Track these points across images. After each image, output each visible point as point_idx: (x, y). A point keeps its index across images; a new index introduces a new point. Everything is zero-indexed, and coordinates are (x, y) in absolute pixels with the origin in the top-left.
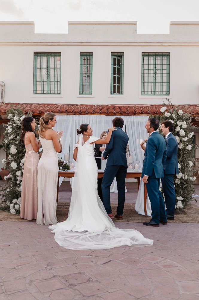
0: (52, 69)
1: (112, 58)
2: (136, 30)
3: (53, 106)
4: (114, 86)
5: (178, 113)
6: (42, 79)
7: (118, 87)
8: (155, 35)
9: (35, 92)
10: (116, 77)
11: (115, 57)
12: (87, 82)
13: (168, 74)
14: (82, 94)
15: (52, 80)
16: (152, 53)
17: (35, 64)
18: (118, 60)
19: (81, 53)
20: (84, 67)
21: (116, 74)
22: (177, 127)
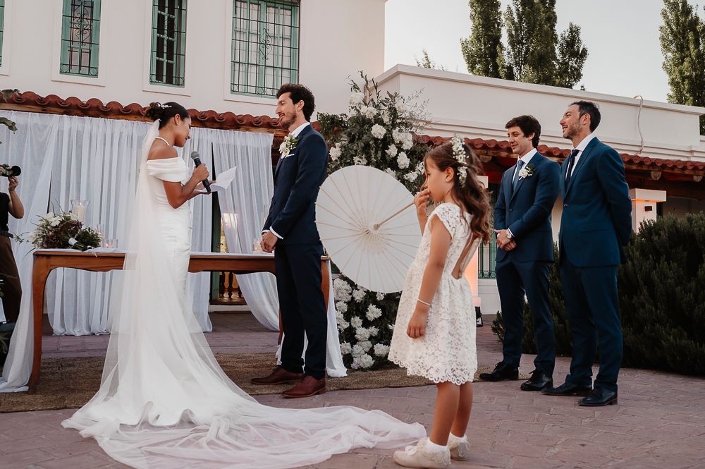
4: (159, 64)
5: (393, 110)
7: (170, 67)
10: (166, 40)
13: (295, 49)
14: (68, 73)
21: (166, 33)
22: (390, 145)
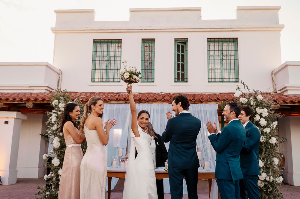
0: (112, 56)
1: (175, 44)
2: (200, 16)
3: (112, 94)
4: (178, 74)
5: (256, 98)
6: (101, 67)
7: (183, 74)
8: (221, 21)
9: (93, 80)
10: (181, 64)
11: (179, 44)
12: (149, 69)
13: (237, 60)
14: (144, 82)
15: (112, 67)
16: (218, 38)
17: (95, 52)
18: (182, 47)
19: (142, 39)
20: (145, 54)
21: (180, 61)
22: (256, 115)
